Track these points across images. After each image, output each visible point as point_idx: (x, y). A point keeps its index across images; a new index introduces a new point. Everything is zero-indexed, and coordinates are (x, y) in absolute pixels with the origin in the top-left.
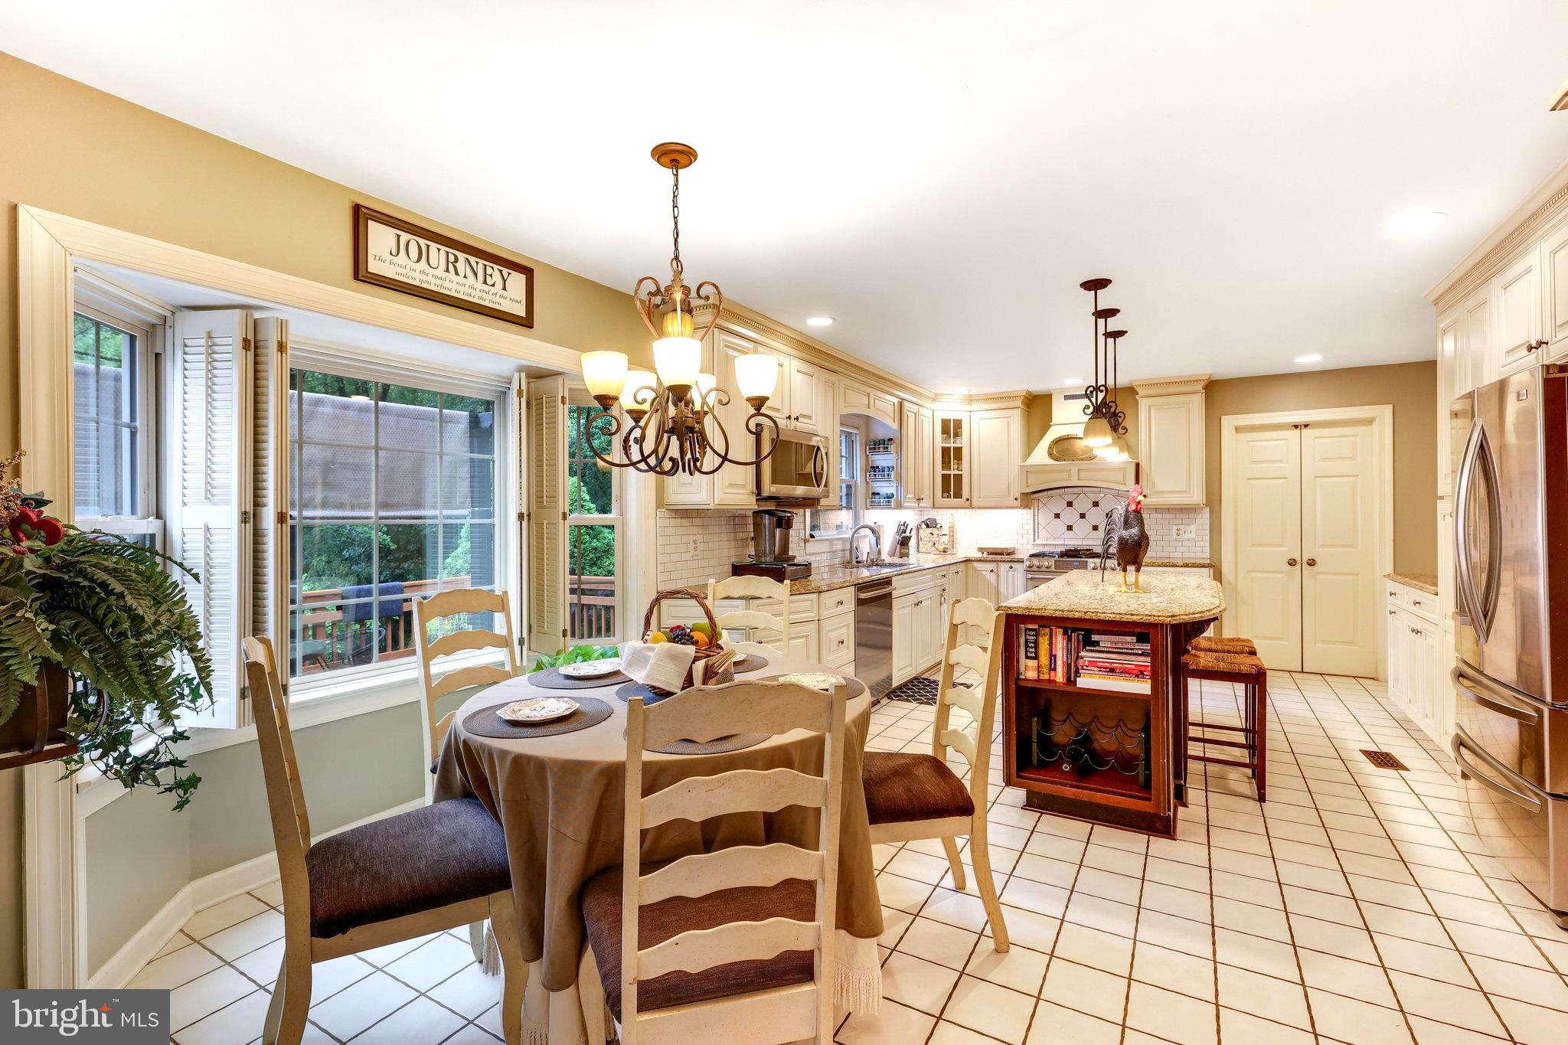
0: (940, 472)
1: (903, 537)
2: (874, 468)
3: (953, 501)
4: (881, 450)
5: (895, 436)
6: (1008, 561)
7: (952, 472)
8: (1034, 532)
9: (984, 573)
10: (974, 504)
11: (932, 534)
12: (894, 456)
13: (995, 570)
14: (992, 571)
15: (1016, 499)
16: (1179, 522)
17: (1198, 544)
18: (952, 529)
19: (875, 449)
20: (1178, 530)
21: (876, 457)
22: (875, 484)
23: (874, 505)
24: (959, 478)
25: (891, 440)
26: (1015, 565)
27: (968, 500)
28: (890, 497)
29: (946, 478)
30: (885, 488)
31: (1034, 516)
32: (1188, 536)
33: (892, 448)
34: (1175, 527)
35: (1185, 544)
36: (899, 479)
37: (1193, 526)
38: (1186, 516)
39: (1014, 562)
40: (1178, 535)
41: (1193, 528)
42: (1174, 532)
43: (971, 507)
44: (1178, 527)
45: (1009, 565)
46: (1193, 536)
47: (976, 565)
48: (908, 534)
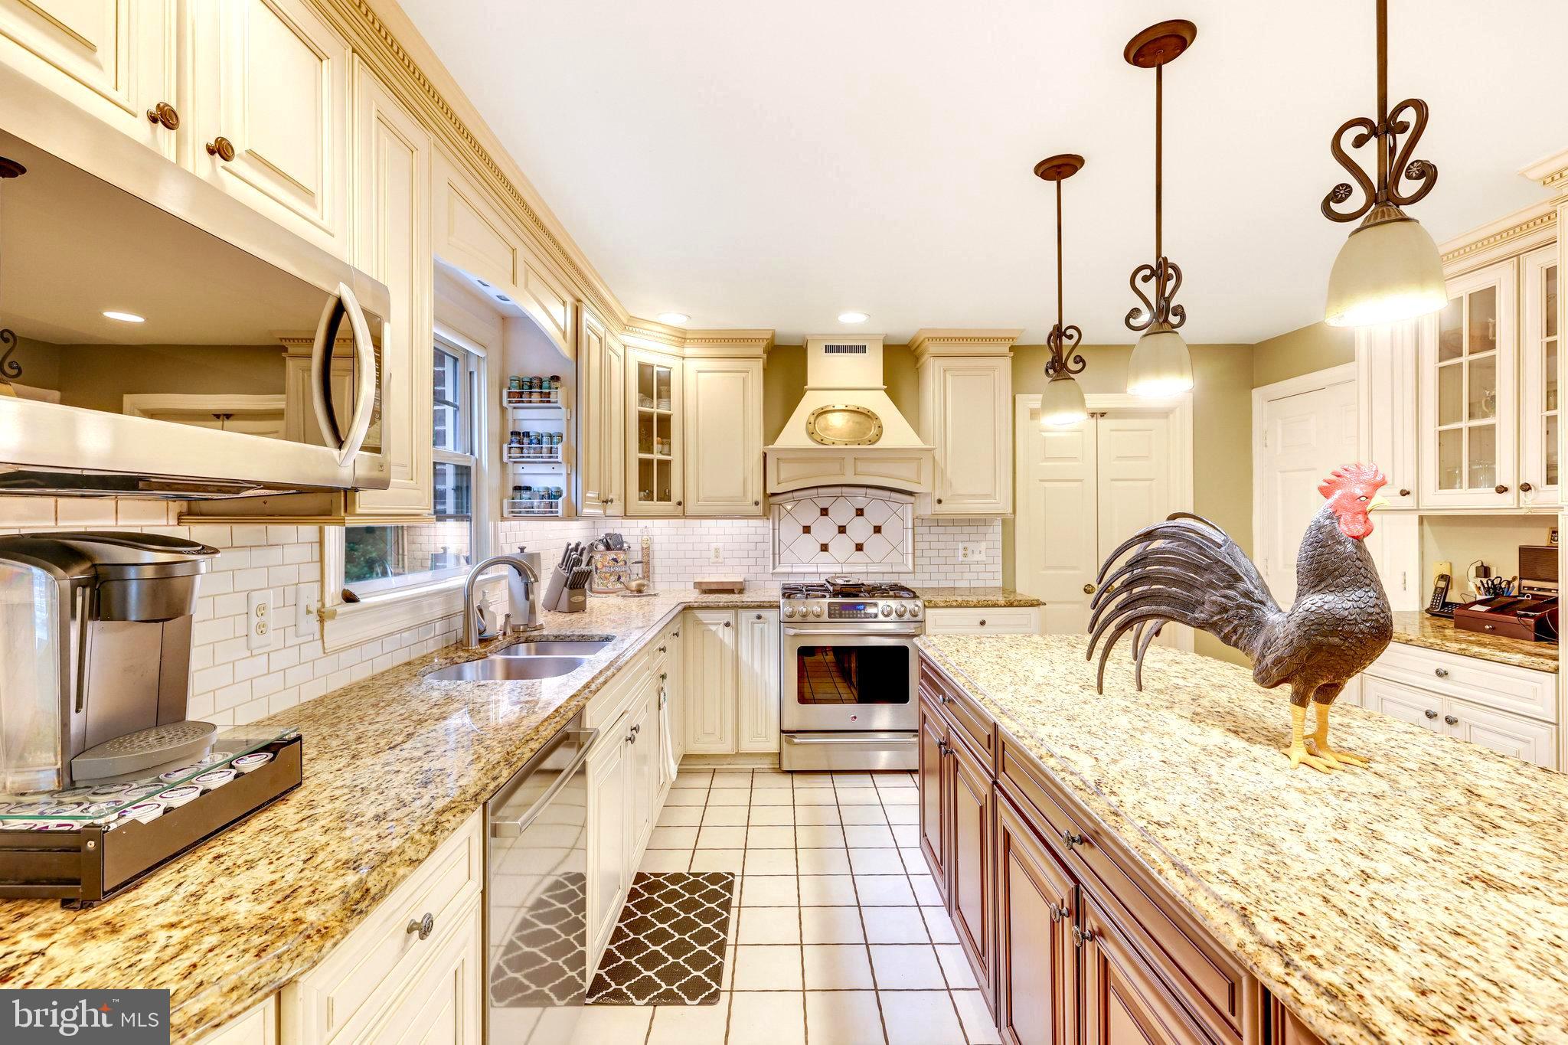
0: (635, 455)
1: (576, 574)
2: (519, 436)
3: (656, 506)
4: (535, 397)
5: (566, 373)
6: (753, 607)
7: (656, 456)
8: (774, 554)
9: (713, 628)
10: (691, 507)
11: (615, 560)
12: (562, 413)
13: (733, 623)
14: (727, 625)
15: (757, 503)
16: (966, 537)
17: (989, 568)
18: (647, 551)
19: (521, 395)
20: (965, 549)
21: (522, 414)
22: (519, 469)
23: (518, 512)
24: (665, 465)
25: (555, 378)
26: (764, 613)
27: (680, 504)
28: (553, 495)
29: (645, 466)
30: (541, 477)
31: (774, 529)
32: (977, 557)
33: (559, 395)
34: (961, 546)
35: (973, 568)
36: (574, 462)
37: (984, 543)
38: (973, 529)
39: (764, 607)
40: (965, 556)
41: (983, 546)
42: (961, 552)
43: (684, 516)
44: (966, 545)
45: (755, 613)
46: (982, 557)
47: (701, 615)
48: (583, 567)
